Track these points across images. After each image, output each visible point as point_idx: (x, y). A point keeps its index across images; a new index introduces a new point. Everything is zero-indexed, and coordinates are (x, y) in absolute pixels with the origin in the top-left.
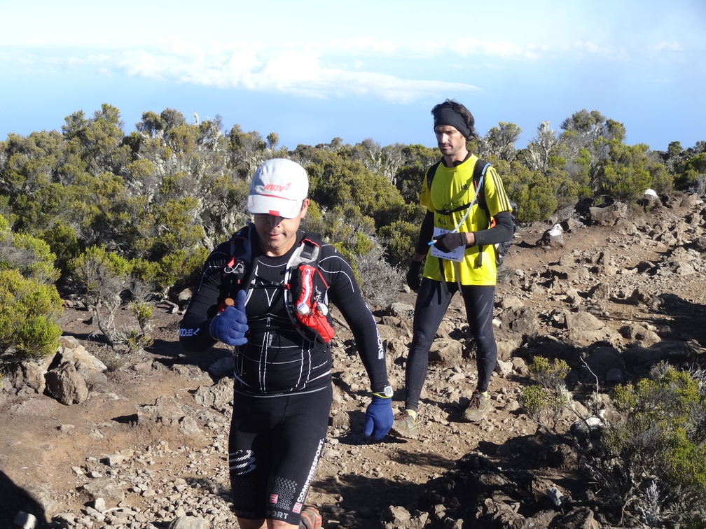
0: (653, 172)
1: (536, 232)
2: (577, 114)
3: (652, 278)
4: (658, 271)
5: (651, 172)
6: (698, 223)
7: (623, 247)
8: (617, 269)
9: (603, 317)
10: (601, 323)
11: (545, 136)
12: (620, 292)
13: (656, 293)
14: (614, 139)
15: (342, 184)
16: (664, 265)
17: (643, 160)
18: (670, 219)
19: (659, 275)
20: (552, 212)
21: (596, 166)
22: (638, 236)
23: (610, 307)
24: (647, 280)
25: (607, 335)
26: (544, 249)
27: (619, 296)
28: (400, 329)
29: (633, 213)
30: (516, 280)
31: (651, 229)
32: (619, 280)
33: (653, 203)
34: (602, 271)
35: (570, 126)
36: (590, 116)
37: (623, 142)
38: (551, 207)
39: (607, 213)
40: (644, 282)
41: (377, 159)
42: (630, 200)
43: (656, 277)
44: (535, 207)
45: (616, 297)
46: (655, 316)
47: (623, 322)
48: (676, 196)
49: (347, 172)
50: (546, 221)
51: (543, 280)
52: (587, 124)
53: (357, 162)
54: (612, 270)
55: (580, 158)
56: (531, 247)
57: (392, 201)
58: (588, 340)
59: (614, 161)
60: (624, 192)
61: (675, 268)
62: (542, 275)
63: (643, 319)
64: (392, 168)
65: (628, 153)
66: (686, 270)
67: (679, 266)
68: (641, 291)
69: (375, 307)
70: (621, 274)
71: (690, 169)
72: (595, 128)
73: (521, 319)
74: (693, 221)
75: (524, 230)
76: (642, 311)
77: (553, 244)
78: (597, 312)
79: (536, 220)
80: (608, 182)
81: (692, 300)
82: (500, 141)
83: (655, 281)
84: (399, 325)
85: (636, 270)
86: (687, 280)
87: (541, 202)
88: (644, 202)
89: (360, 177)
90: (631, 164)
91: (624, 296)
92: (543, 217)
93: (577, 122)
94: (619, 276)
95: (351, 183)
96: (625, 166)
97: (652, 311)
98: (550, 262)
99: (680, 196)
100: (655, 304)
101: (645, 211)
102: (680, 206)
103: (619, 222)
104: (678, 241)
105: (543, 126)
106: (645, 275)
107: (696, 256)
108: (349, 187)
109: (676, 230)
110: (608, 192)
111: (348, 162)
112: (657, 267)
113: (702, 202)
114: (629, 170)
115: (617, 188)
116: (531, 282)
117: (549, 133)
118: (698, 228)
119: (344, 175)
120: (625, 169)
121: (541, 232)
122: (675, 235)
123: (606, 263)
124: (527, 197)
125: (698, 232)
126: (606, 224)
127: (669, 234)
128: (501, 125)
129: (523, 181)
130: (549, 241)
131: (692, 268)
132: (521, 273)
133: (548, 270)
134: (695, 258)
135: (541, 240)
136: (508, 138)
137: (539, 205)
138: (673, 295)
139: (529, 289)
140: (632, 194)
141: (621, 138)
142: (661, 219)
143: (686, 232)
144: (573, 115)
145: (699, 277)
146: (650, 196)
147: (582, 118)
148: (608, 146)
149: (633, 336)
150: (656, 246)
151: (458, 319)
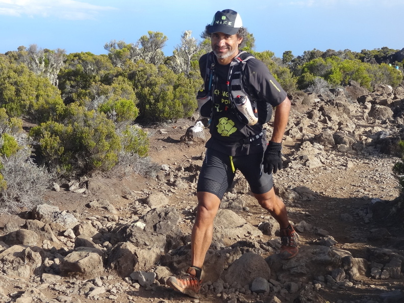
0: (280, 74)
1: (181, 128)
4: (290, 164)
6: (318, 119)
10: (241, 220)
11: (188, 43)
13: (290, 187)
14: (246, 47)
15: (8, 85)
16: (295, 159)
17: (271, 64)
18: (295, 115)
19: (291, 168)
20: (194, 110)
25: (249, 233)
26: (187, 144)
30: (162, 175)
37: (253, 49)
38: (193, 105)
40: (278, 175)
41: (41, 63)
43: (288, 170)
44: (179, 106)
47: (262, 216)
48: (298, 95)
49: (12, 74)
50: (189, 118)
51: (187, 174)
53: (22, 65)
56: (176, 142)
57: (51, 100)
58: (230, 239)
61: (304, 161)
62: (187, 169)
64: (55, 70)
66: (314, 163)
67: (308, 160)
68: (277, 186)
69: (22, 208)
71: (306, 72)
73: (165, 221)
74: (314, 117)
75: (170, 126)
77: (196, 140)
79: (180, 117)
82: (150, 47)
83: (288, 174)
84: (43, 229)
86: (316, 172)
87: (184, 102)
89: (24, 79)
92: (186, 114)
95: (16, 83)
97: (288, 205)
98: (193, 156)
99: (301, 95)
100: (290, 197)
102: (302, 104)
104: (304, 135)
105: (186, 34)
107: (321, 149)
108: (13, 88)
109: (301, 125)
111: (14, 65)
112: (289, 161)
113: (319, 100)
116: (176, 176)
117: (191, 40)
118: (319, 123)
119: (9, 77)
121: (185, 128)
122: (301, 130)
124: (172, 97)
125: (319, 127)
127: (296, 129)
128: (150, 34)
129: (169, 82)
130: (192, 136)
131: (319, 160)
132: (167, 168)
133: (191, 165)
134: (320, 152)
135: (185, 136)
136: (156, 45)
137: (182, 104)
138: (305, 188)
139: (173, 184)
141: (251, 46)
143: (309, 126)
145: (325, 169)
150: (285, 139)
151: (106, 217)
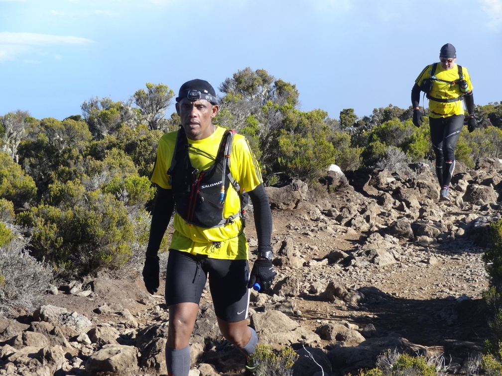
0: (337, 143)
2: (240, 73)
3: (346, 270)
4: (353, 262)
5: (334, 144)
6: (392, 205)
7: (307, 234)
8: (303, 261)
9: (294, 316)
10: (294, 323)
12: (312, 287)
13: (353, 287)
14: (286, 104)
16: (360, 255)
17: (324, 129)
18: (359, 201)
19: (354, 266)
21: (267, 137)
22: (323, 221)
23: (301, 305)
24: (341, 272)
25: (303, 337)
27: (311, 292)
28: (54, 337)
29: (315, 194)
31: (338, 213)
32: (308, 274)
33: (337, 181)
34: (286, 263)
35: (231, 88)
36: (255, 76)
37: (296, 107)
39: (285, 194)
40: (338, 275)
42: (311, 178)
43: (351, 268)
45: (308, 293)
46: (355, 313)
47: (319, 321)
52: (252, 86)
54: (298, 262)
55: (247, 128)
57: (19, 183)
58: (280, 344)
59: (290, 131)
60: (305, 168)
61: (372, 257)
63: (342, 318)
65: (306, 121)
66: (386, 259)
67: (377, 255)
68: (336, 285)
69: (19, 311)
70: (308, 266)
71: (375, 141)
72: (262, 90)
73: (203, 319)
74: (386, 202)
76: (339, 308)
78: (287, 310)
80: (284, 156)
81: (395, 294)
82: (149, 106)
83: (351, 273)
84: (53, 332)
85: (326, 261)
86: (388, 271)
88: (327, 180)
90: (309, 134)
91: (316, 291)
93: (240, 83)
94: (306, 269)
96: (303, 136)
97: (351, 308)
100: (354, 299)
101: (329, 192)
103: (300, 205)
104: (371, 226)
106: (338, 267)
107: (394, 243)
109: (368, 213)
110: (285, 168)
112: (352, 257)
113: (393, 179)
114: (309, 141)
115: (295, 164)
118: (393, 210)
120: (303, 141)
122: (368, 219)
123: (290, 254)
125: (393, 215)
126: (284, 207)
127: (360, 218)
128: (149, 87)
131: (391, 256)
134: (394, 245)
136: (157, 104)
138: (373, 288)
140: (313, 170)
141: (294, 103)
142: (348, 200)
143: (379, 215)
144: (235, 75)
145: (400, 267)
146: (334, 173)
147: (246, 78)
148: (279, 112)
149: (333, 337)
150: (346, 232)
151: (122, 323)
